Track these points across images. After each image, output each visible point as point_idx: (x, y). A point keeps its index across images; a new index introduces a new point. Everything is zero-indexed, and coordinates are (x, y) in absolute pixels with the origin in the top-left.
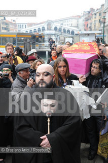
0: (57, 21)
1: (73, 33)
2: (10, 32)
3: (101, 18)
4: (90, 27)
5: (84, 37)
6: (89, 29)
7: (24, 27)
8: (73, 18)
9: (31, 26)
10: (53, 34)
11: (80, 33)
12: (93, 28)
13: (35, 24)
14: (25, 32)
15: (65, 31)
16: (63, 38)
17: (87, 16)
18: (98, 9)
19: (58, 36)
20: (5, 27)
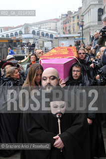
0: (34, 25)
1: (51, 36)
3: (79, 21)
4: (69, 30)
5: (62, 40)
6: (68, 32)
8: (51, 21)
9: (8, 30)
10: (31, 38)
11: (59, 36)
12: (72, 31)
15: (43, 35)
16: (41, 42)
17: (65, 19)
18: (75, 12)
19: (36, 40)
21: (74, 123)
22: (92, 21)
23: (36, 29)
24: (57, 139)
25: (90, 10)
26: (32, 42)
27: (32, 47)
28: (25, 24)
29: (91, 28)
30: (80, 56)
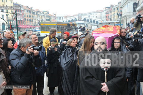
0: (85, 14)
1: (97, 22)
2: (52, 22)
3: (118, 11)
4: (110, 18)
6: (109, 20)
7: (62, 18)
8: (98, 12)
11: (103, 22)
12: (113, 19)
13: (69, 17)
14: (62, 22)
15: (91, 21)
16: (90, 26)
17: (108, 10)
18: (116, 6)
20: (48, 18)
21: (116, 76)
22: (128, 11)
23: (87, 17)
24: (104, 85)
25: (127, 4)
26: (83, 26)
27: (83, 30)
28: (79, 14)
29: (127, 17)
30: (122, 34)
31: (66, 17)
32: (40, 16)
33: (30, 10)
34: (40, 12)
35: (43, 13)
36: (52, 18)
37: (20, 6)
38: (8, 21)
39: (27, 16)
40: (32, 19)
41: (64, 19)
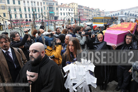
0: (126, 10)
1: (136, 16)
2: (101, 16)
7: (108, 13)
8: (137, 7)
9: (112, 13)
10: (124, 17)
13: (114, 12)
14: (108, 16)
15: (131, 15)
16: (129, 19)
19: (127, 17)
20: (99, 14)
23: (127, 12)
28: (122, 10)
31: (112, 12)
32: (94, 13)
33: (87, 9)
34: (94, 10)
35: (96, 10)
36: (101, 13)
37: (82, 7)
38: (74, 16)
39: (86, 13)
40: (88, 14)
41: (109, 14)
